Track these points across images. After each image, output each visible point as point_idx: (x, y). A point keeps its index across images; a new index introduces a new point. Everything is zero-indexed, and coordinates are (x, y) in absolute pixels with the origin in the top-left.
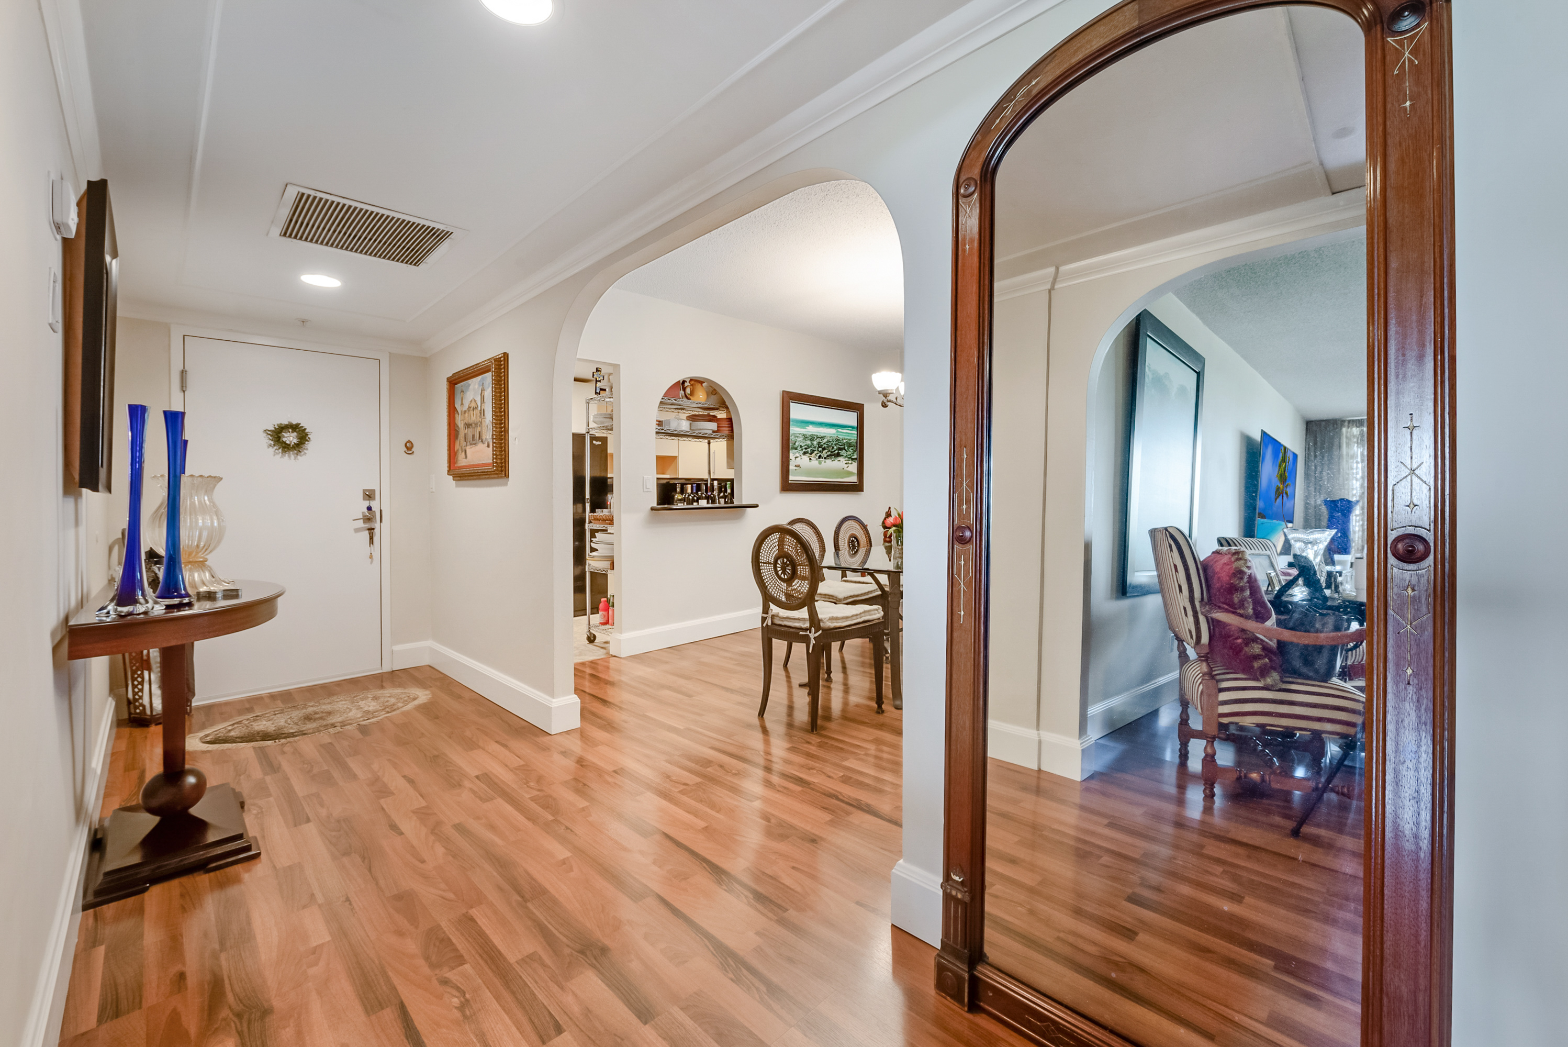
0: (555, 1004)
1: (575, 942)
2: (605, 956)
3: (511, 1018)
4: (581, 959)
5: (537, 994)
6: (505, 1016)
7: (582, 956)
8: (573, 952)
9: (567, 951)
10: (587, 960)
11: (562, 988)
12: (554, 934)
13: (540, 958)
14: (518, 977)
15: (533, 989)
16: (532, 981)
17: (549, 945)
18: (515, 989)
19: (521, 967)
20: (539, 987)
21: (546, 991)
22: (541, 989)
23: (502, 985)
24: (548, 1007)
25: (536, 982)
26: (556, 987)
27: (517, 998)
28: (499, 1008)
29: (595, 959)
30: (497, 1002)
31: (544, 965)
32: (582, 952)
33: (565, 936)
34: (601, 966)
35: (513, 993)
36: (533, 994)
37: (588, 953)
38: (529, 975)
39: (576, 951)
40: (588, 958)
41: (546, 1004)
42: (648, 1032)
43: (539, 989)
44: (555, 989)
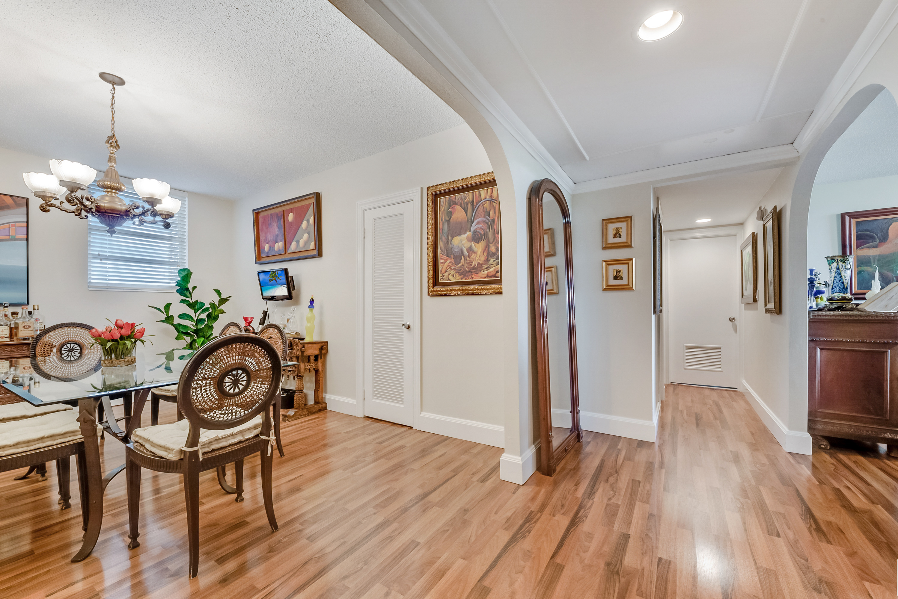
0: (652, 567)
1: (614, 580)
2: (611, 562)
3: (676, 580)
4: (622, 571)
5: (656, 578)
6: (677, 583)
7: (620, 571)
8: (621, 577)
9: (623, 580)
10: (620, 568)
11: (643, 569)
12: (618, 593)
13: (638, 590)
14: (657, 592)
15: (655, 581)
16: (652, 584)
17: (627, 590)
18: (663, 589)
19: (651, 595)
20: (652, 580)
21: (650, 575)
22: (652, 578)
23: (668, 597)
24: (656, 569)
25: (651, 582)
26: (645, 572)
27: (666, 585)
28: (677, 588)
29: (616, 565)
30: (676, 592)
31: (640, 585)
32: (618, 573)
33: (615, 587)
34: (618, 561)
35: (666, 588)
36: (657, 580)
37: (616, 570)
38: (651, 589)
39: (619, 576)
40: (619, 568)
41: (656, 571)
42: (632, 532)
43: (653, 578)
44: (646, 573)
